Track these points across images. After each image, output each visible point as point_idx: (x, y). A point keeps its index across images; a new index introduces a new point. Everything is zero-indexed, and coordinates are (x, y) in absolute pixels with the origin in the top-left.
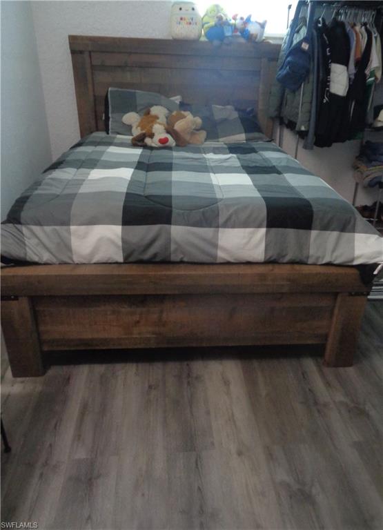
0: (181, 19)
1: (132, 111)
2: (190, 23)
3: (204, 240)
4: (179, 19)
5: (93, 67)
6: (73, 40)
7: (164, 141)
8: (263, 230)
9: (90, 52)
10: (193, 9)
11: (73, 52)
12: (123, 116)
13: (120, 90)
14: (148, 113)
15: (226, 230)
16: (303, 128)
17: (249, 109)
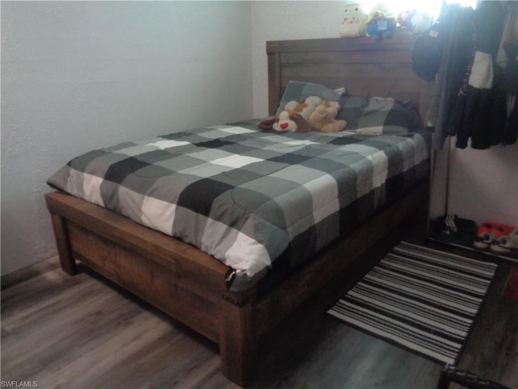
0: (345, 19)
1: (293, 100)
2: (352, 22)
3: (134, 202)
4: (343, 20)
5: (281, 65)
6: (269, 44)
7: (285, 126)
8: (174, 206)
9: (280, 53)
10: (357, 9)
11: (269, 54)
12: (286, 104)
13: (297, 82)
14: (303, 101)
15: (151, 198)
16: (430, 124)
17: (405, 102)
